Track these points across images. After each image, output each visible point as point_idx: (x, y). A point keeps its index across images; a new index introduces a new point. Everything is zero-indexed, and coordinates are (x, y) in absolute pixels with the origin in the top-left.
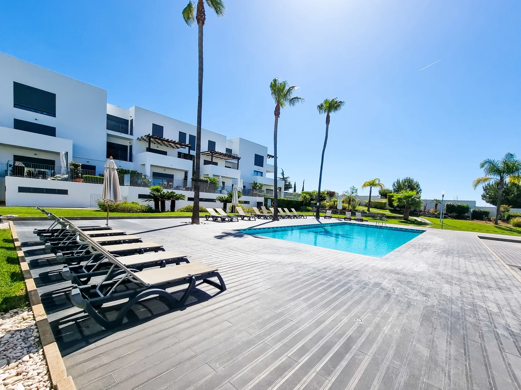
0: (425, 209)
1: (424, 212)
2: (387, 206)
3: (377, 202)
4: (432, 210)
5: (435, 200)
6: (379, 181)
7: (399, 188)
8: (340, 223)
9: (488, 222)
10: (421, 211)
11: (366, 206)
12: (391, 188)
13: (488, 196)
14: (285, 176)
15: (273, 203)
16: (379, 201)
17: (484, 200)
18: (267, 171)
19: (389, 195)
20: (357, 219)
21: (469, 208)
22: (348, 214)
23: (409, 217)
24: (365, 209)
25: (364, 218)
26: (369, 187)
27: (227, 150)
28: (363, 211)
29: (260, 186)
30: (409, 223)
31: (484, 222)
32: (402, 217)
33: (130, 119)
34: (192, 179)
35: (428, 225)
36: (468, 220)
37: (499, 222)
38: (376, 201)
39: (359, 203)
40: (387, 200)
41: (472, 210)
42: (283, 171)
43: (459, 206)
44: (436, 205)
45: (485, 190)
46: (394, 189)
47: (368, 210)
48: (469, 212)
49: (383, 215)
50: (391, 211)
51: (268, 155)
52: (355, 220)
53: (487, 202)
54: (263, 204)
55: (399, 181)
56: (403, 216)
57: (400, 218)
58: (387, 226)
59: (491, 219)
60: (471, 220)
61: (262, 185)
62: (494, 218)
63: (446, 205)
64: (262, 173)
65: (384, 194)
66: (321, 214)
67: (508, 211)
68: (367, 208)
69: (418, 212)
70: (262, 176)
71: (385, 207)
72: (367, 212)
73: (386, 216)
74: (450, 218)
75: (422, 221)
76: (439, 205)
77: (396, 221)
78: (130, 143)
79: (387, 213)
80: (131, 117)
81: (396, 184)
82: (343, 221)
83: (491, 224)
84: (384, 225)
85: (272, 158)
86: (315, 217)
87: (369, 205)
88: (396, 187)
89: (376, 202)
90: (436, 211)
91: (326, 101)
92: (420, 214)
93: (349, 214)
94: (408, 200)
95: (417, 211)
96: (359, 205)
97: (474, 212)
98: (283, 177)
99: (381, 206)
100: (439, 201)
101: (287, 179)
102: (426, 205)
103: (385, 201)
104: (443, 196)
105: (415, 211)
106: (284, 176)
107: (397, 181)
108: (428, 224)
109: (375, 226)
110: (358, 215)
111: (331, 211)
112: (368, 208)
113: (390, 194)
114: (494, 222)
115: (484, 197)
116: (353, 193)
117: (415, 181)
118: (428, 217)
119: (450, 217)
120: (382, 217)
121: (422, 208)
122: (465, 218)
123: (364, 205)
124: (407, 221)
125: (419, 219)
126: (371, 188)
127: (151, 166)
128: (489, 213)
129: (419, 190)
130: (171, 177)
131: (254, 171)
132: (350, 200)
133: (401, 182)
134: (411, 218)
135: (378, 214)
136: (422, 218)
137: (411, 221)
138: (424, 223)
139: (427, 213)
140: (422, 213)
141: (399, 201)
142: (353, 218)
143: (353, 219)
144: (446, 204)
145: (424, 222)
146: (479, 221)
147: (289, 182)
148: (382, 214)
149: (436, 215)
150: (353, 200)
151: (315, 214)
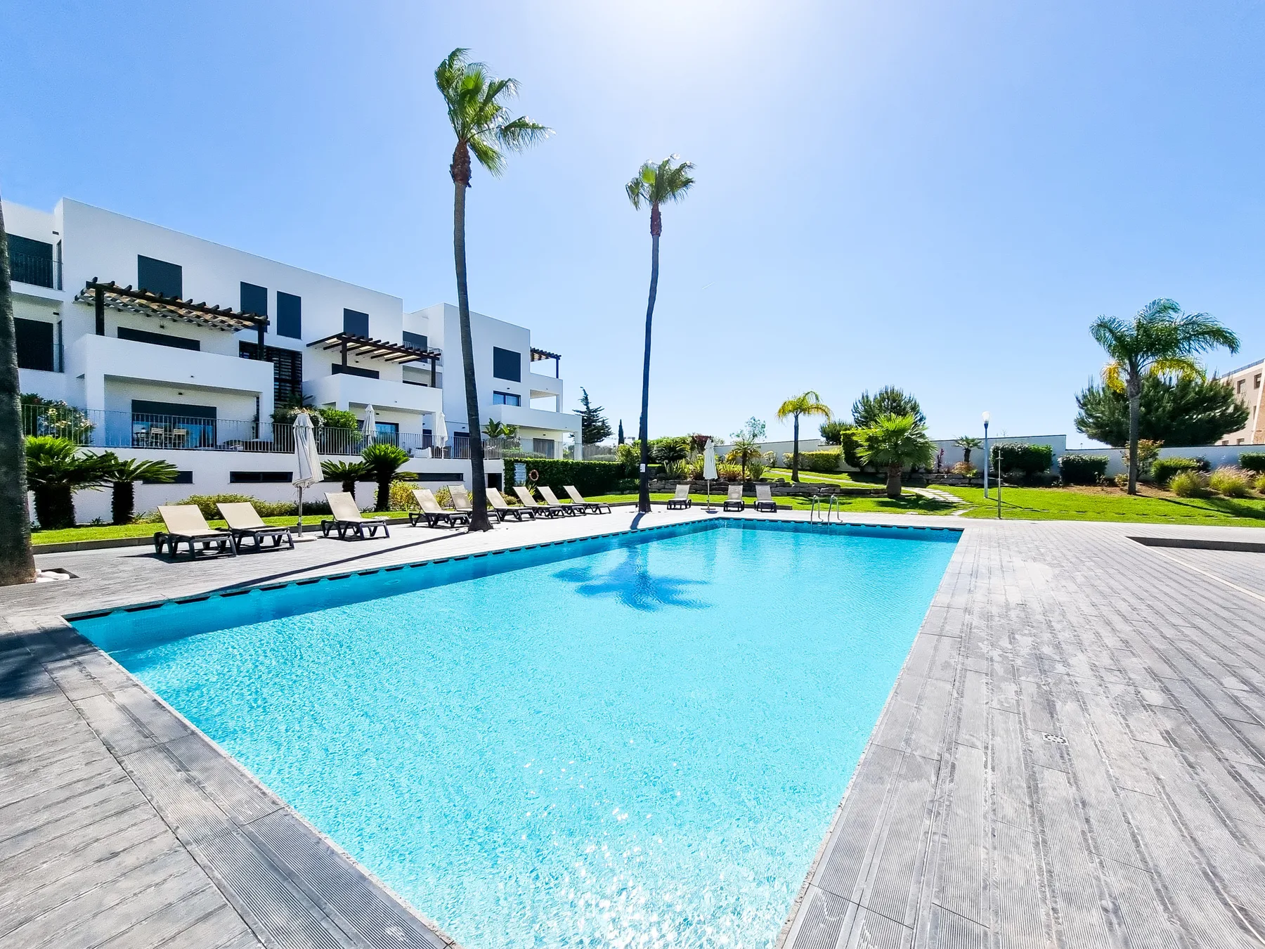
0: (939, 466)
1: (939, 472)
2: (843, 464)
3: (816, 454)
4: (958, 467)
5: (962, 439)
6: (817, 399)
7: (868, 415)
8: (711, 520)
9: (1109, 489)
10: (929, 472)
11: (789, 468)
12: (849, 419)
13: (1091, 420)
14: (592, 407)
15: (534, 474)
16: (822, 452)
17: (1083, 432)
18: (534, 394)
19: (844, 434)
20: (759, 503)
21: (1052, 453)
22: (735, 492)
23: (903, 488)
24: (787, 475)
25: (779, 501)
26: (791, 417)
27: (407, 336)
28: (781, 480)
29: (507, 432)
30: (904, 507)
31: (1099, 488)
32: (883, 491)
33: (53, 241)
34: (273, 416)
35: (955, 507)
36: (1057, 486)
37: (1138, 486)
38: (814, 453)
39: (772, 460)
40: (842, 448)
41: (1060, 460)
42: (585, 394)
43: (1026, 452)
44: (968, 452)
45: (1083, 405)
46: (857, 421)
47: (795, 478)
48: (1052, 465)
49: (833, 489)
50: (855, 476)
51: (534, 351)
52: (756, 507)
53: (1091, 437)
54: (503, 478)
55: (867, 397)
56: (885, 487)
57: (877, 493)
58: (844, 522)
59: (1116, 480)
60: (1063, 487)
61: (515, 429)
62: (1124, 476)
63: (991, 450)
64: (518, 397)
65: (832, 435)
66: (653, 497)
67: (1154, 455)
68: (792, 471)
69: (922, 473)
70: (518, 404)
71: (838, 467)
72: (791, 482)
73: (841, 489)
74: (1007, 485)
75: (936, 497)
76: (974, 450)
77: (868, 502)
78: (55, 313)
79: (844, 481)
80: (54, 233)
81: (860, 407)
82: (720, 513)
83: (1117, 494)
84: (833, 519)
85: (547, 358)
86: (638, 508)
87: (797, 463)
88: (860, 413)
89: (813, 455)
90: (969, 469)
91: (645, 171)
92: (928, 480)
93: (739, 493)
94: (896, 444)
95: (921, 471)
96: (773, 466)
97: (1067, 463)
98: (588, 408)
99: (824, 465)
100: (973, 440)
101: (598, 412)
102: (942, 454)
103: (836, 450)
104: (986, 425)
105: (914, 470)
106: (590, 405)
107: (863, 397)
108: (954, 504)
109: (809, 523)
110: (764, 494)
111: (689, 486)
112: (793, 473)
113: (848, 432)
114: (1126, 488)
115: (1081, 423)
116: (755, 436)
117: (906, 395)
118: (951, 485)
119: (1006, 482)
120: (829, 495)
121: (933, 464)
122: (1047, 483)
123: (785, 466)
124: (897, 501)
125: (929, 493)
126: (796, 417)
127: (109, 379)
128: (1105, 463)
129: (919, 418)
130: (209, 414)
131: (495, 392)
132: (745, 455)
133: (871, 399)
134: (907, 491)
135: (820, 486)
136: (935, 489)
137: (909, 501)
138: (942, 502)
139: (946, 477)
140: (932, 476)
141: (870, 448)
142: (749, 501)
143: (749, 506)
144: (992, 447)
145: (942, 499)
146: (1084, 487)
147: (604, 420)
148: (831, 485)
149: (970, 479)
150: (754, 453)
151: (636, 497)
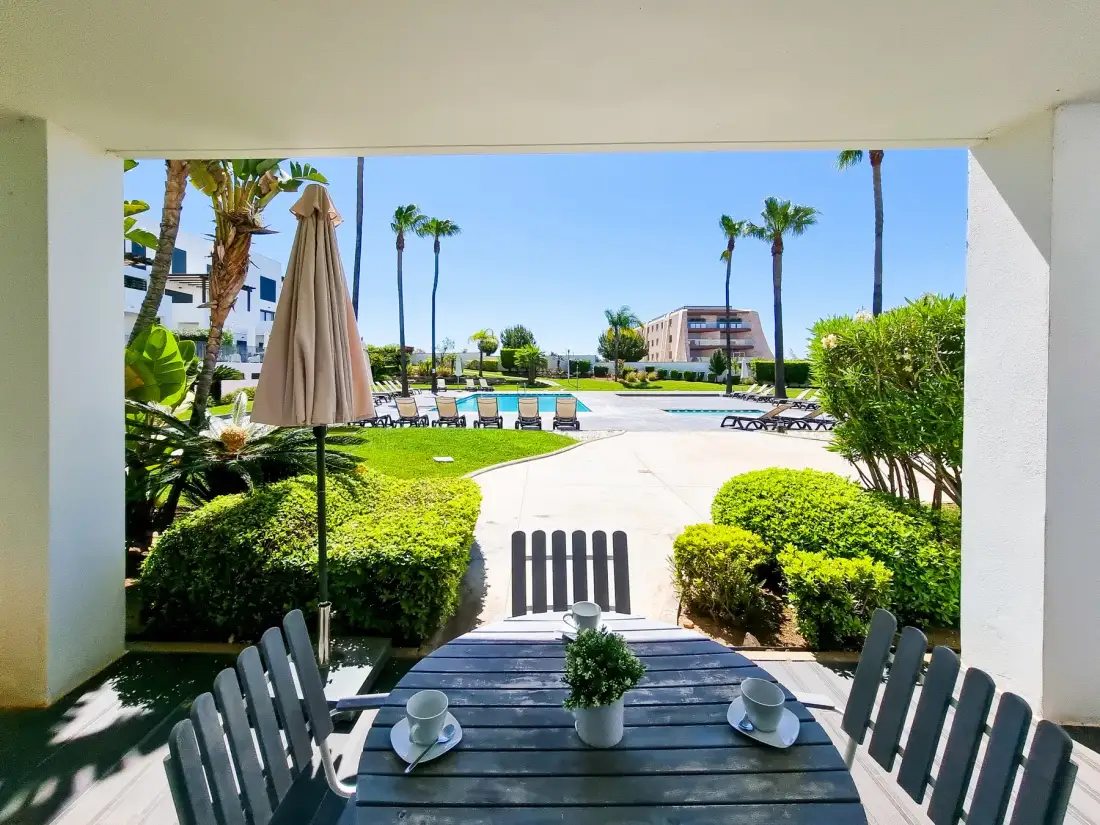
0: (547, 368)
2: (500, 367)
4: (555, 369)
5: (554, 355)
7: (509, 340)
9: (609, 380)
11: (474, 369)
12: (498, 340)
13: (603, 349)
16: (488, 360)
17: (601, 354)
21: (591, 363)
24: (476, 373)
30: (535, 387)
31: (606, 379)
32: (526, 381)
36: (593, 378)
37: (617, 378)
40: (500, 359)
41: (593, 366)
44: (559, 362)
47: (481, 375)
48: (591, 368)
49: (502, 380)
53: (604, 357)
56: (528, 379)
59: (611, 376)
62: (613, 374)
64: (273, 313)
67: (623, 366)
71: (497, 368)
73: (507, 381)
87: (478, 367)
90: (560, 370)
97: (596, 368)
99: (491, 368)
100: (559, 356)
103: (497, 360)
107: (505, 330)
110: (483, 383)
114: (614, 378)
115: (600, 350)
117: (526, 329)
118: (552, 377)
119: (576, 376)
122: (590, 376)
124: (531, 385)
125: (546, 382)
128: (608, 368)
129: (534, 342)
133: (509, 331)
134: (535, 380)
136: (545, 379)
139: (550, 373)
140: (545, 374)
141: (521, 360)
144: (569, 360)
146: (602, 378)
149: (561, 375)
151: (430, 387)
